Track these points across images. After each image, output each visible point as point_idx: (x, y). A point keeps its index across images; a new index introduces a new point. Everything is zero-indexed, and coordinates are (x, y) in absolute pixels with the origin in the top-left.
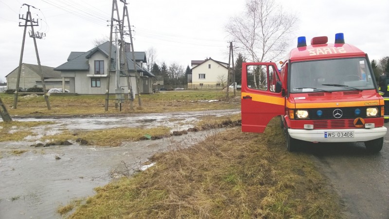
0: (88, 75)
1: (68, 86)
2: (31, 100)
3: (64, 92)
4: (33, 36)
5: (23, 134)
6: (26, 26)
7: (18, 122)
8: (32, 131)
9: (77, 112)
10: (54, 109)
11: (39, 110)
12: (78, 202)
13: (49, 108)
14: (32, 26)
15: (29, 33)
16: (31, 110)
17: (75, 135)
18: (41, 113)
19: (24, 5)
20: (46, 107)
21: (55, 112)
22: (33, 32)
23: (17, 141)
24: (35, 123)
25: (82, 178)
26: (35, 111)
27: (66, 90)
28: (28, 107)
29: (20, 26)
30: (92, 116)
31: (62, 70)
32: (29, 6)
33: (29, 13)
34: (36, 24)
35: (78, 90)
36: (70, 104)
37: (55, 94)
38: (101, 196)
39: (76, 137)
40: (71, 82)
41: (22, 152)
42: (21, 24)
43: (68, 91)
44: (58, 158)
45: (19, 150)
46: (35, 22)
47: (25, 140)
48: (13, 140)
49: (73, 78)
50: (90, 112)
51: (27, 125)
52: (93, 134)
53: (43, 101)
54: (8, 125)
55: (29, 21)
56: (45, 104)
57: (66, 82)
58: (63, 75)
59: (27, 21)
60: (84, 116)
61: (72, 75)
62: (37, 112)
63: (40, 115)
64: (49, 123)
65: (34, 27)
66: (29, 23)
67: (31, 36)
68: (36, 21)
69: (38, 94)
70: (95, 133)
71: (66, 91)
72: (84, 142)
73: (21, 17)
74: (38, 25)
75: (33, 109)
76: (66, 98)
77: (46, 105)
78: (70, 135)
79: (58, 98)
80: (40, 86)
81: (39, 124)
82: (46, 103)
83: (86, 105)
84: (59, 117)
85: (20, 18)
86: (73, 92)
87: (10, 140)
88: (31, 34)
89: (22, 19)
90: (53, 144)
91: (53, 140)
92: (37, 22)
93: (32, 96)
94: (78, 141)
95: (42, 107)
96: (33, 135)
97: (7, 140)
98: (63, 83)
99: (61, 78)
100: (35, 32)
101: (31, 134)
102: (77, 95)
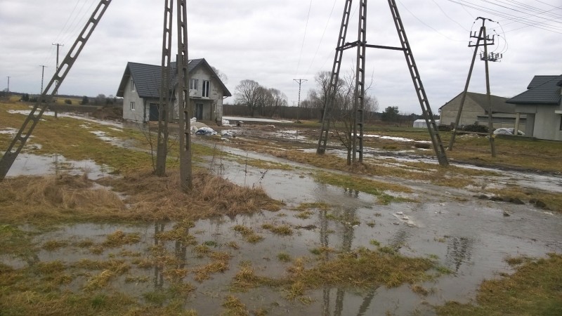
0: (557, 112)
1: (523, 126)
2: (470, 141)
3: (516, 134)
4: (485, 58)
5: (464, 182)
6: (477, 46)
7: (456, 168)
8: (474, 180)
9: (533, 164)
10: (500, 156)
11: (480, 155)
12: (528, 260)
13: (494, 156)
14: (485, 45)
15: (481, 55)
16: (469, 154)
17: (528, 194)
18: (482, 159)
19: (477, 19)
20: (489, 153)
21: (501, 161)
22: (485, 53)
23: (457, 188)
24: (476, 172)
25: (535, 240)
26: (474, 157)
27: (519, 131)
28: (466, 150)
29: (470, 46)
30: (554, 174)
31: (518, 102)
32: (484, 19)
33: (483, 29)
34: (491, 42)
35: (538, 133)
36: (523, 152)
37: (503, 137)
38: (555, 261)
39: (529, 196)
40: (529, 120)
41: (465, 200)
42: (472, 44)
43: (522, 132)
44: (507, 215)
45: (462, 198)
46: (489, 40)
47: (466, 189)
48: (453, 186)
49: (533, 116)
50: (553, 168)
51: (467, 172)
52: (554, 198)
53: (485, 145)
54: (444, 169)
55: (482, 39)
56: (488, 148)
57: (521, 119)
58: (518, 110)
59: (480, 38)
60: (543, 173)
61: (531, 110)
62: (477, 158)
63: (481, 162)
64: (493, 174)
65: (488, 46)
66: (482, 42)
67: (482, 59)
68: (491, 37)
69: (480, 135)
70: (556, 196)
71: (519, 134)
72: (540, 205)
73: (473, 35)
74: (493, 44)
75: (472, 153)
76: (518, 144)
77: (490, 150)
78: (522, 194)
79: (506, 142)
80: (482, 123)
81: (481, 173)
82: (490, 146)
83: (547, 156)
84: (506, 169)
85: (471, 37)
86: (530, 136)
87: (450, 186)
88: (483, 56)
89: (474, 37)
90: (501, 200)
91: (499, 195)
92: (493, 40)
93: (471, 136)
94: (532, 202)
95: (484, 152)
96: (475, 185)
97: (446, 186)
98: (517, 120)
99: (516, 113)
100: (488, 53)
101: (472, 183)
102: (535, 140)
